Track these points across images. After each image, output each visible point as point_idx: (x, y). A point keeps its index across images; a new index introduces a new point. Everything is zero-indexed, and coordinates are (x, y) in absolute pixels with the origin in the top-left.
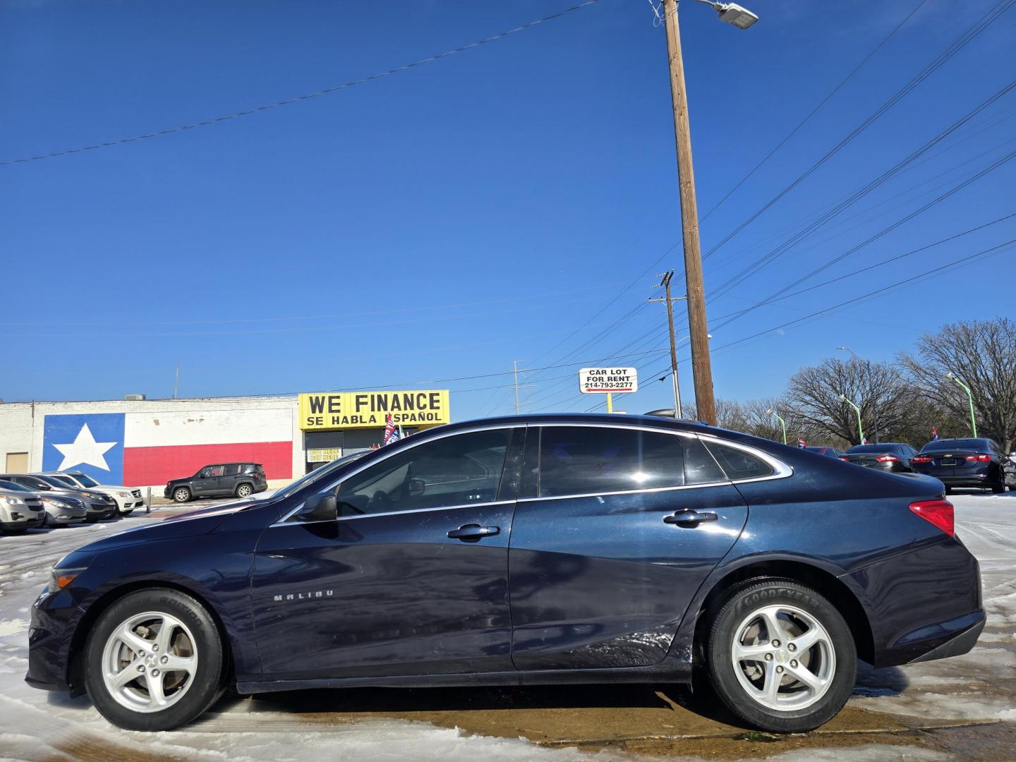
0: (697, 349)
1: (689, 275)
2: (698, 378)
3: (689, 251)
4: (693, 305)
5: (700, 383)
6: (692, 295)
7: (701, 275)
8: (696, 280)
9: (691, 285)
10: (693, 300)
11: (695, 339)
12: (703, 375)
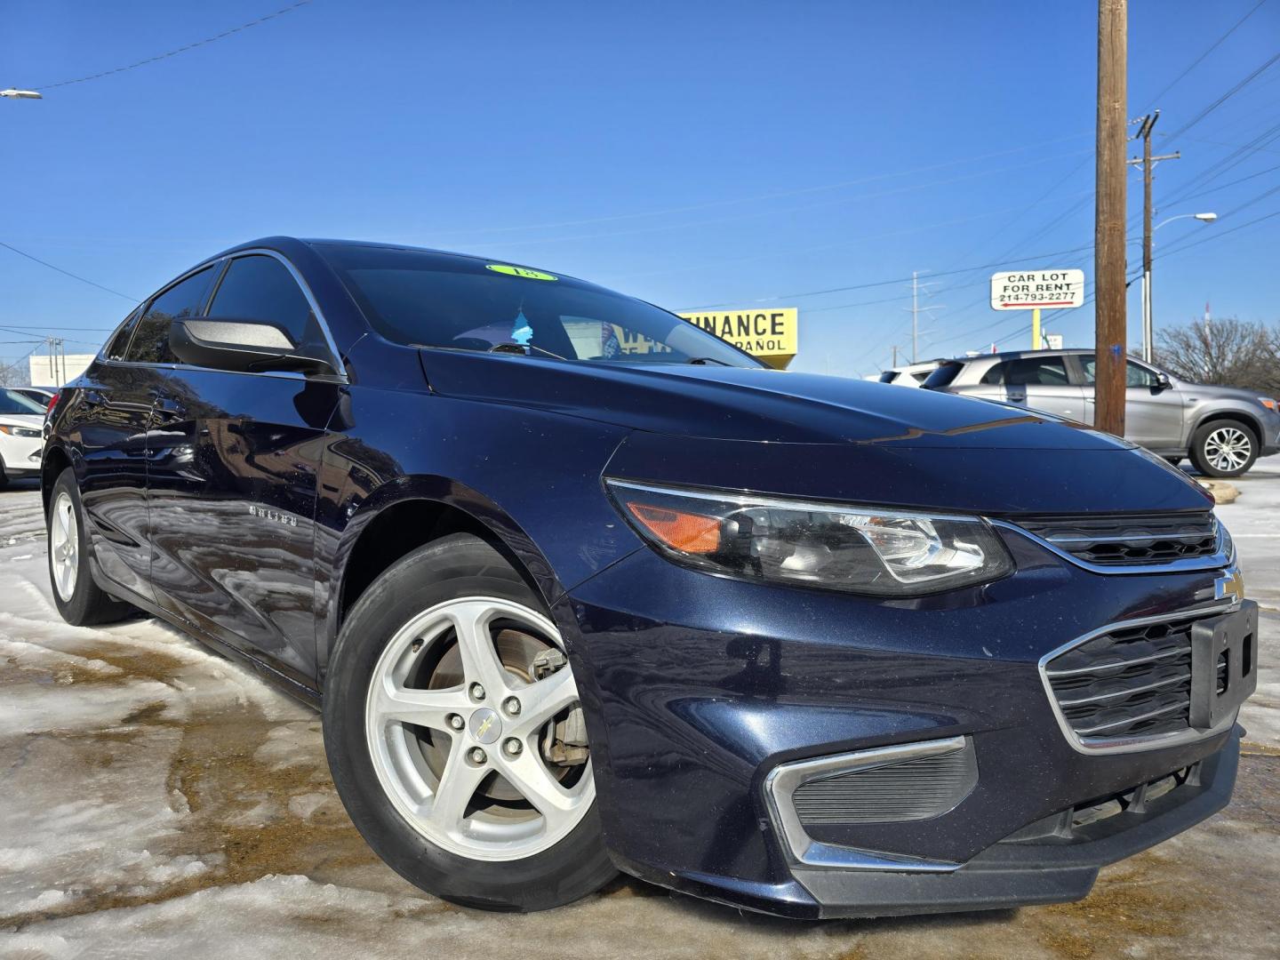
0: (1105, 207)
1: (1104, 83)
2: (1101, 255)
3: (1105, 42)
4: (1104, 134)
5: (1104, 262)
6: (1105, 117)
7: (1123, 84)
8: (1113, 91)
9: (1105, 100)
10: (1105, 126)
11: (1102, 190)
12: (1111, 248)
